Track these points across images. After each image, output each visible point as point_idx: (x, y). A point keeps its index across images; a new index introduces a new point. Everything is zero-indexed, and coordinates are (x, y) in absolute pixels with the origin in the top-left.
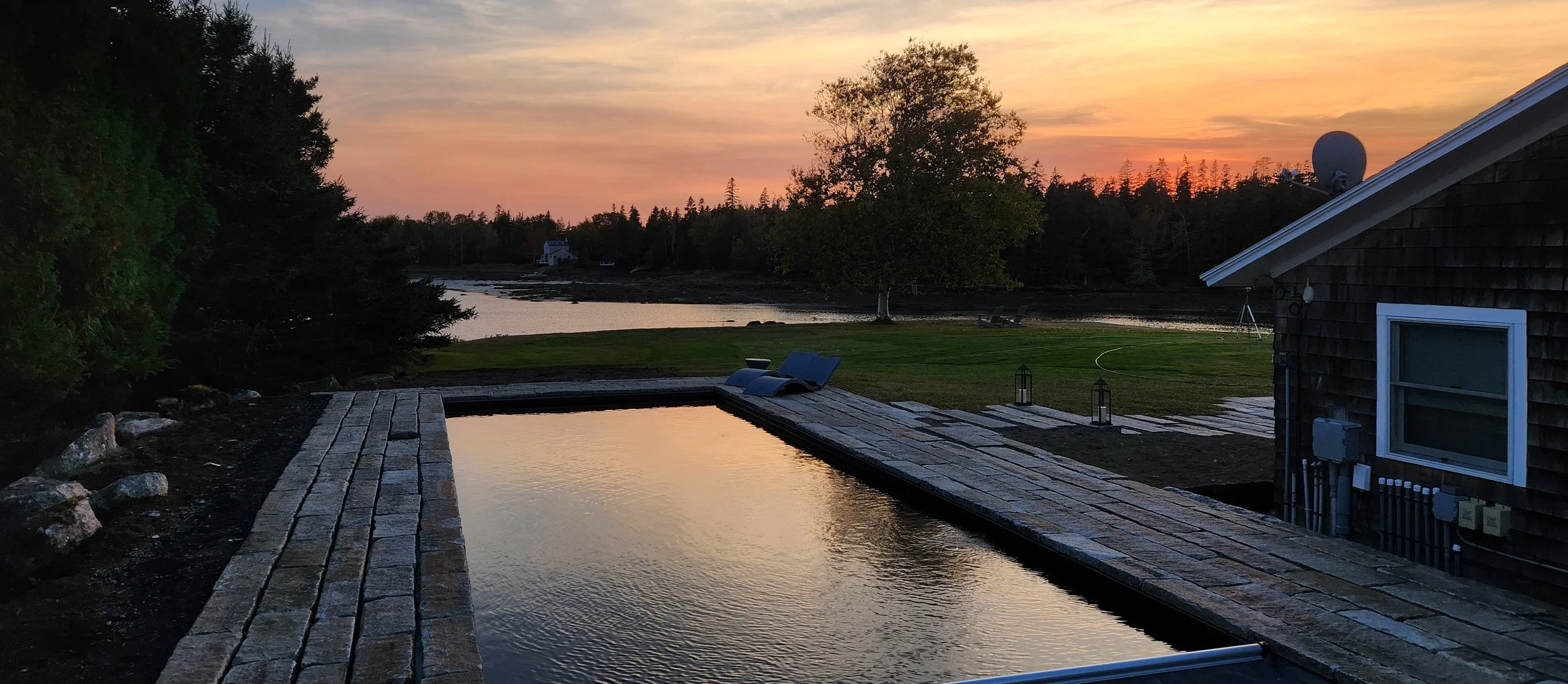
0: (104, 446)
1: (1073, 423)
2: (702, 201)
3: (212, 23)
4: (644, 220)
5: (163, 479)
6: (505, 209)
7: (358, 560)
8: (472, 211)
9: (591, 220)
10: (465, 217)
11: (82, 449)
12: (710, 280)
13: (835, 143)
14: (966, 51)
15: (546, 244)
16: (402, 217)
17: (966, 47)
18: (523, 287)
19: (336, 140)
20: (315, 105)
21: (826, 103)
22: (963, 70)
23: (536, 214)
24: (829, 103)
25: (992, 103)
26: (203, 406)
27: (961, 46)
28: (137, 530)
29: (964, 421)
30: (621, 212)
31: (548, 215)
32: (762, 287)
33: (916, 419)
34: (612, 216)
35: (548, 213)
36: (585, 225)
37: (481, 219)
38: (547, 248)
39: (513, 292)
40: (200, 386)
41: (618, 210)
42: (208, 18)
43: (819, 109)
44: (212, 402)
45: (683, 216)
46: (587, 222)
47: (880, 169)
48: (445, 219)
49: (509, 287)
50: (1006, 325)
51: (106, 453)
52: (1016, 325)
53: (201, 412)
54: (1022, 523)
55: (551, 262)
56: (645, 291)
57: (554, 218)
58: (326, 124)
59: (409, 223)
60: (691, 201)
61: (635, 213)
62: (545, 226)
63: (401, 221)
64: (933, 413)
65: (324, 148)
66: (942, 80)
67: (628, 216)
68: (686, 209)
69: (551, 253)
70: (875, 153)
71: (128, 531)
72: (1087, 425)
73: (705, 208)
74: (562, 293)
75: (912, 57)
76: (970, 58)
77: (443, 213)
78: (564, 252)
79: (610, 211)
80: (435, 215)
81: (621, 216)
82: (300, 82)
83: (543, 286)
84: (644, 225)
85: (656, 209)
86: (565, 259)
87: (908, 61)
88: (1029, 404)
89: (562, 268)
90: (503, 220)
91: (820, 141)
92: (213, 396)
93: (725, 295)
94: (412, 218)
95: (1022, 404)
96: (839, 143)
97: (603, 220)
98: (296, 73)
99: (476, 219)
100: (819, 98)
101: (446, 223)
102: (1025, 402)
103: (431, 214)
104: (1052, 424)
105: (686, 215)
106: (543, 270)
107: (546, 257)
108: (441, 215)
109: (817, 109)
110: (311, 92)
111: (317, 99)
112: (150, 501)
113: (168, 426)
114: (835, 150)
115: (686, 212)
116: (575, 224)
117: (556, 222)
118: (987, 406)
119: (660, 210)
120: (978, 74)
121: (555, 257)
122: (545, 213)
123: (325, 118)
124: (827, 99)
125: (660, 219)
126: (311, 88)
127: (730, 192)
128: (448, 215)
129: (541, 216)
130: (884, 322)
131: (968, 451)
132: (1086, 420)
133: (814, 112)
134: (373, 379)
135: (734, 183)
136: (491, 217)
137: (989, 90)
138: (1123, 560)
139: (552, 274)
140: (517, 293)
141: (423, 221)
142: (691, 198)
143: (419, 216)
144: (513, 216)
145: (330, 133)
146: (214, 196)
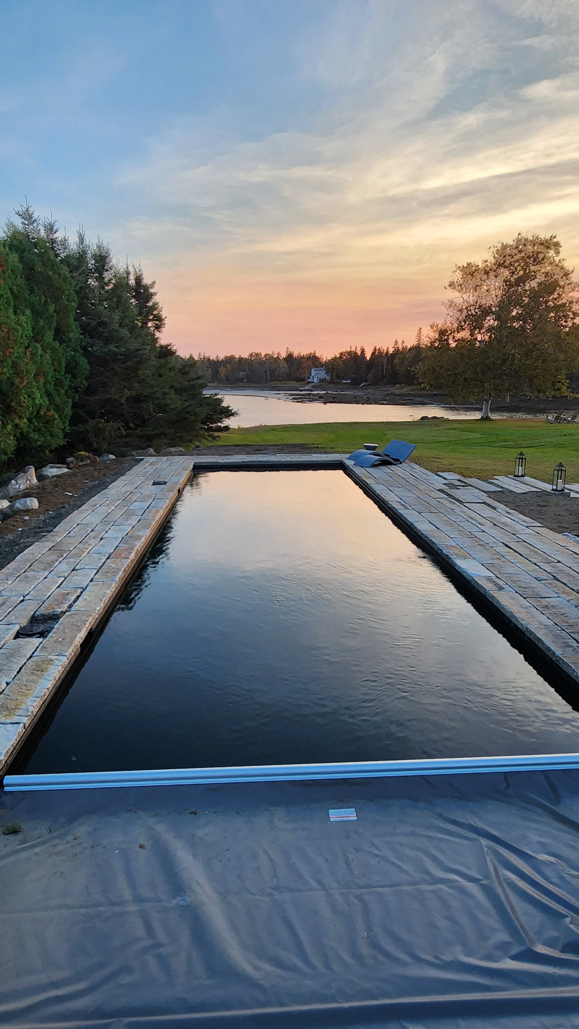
0: (28, 482)
1: (540, 489)
2: (403, 342)
3: (92, 254)
4: (368, 356)
5: (35, 501)
6: (291, 349)
7: (87, 549)
8: (274, 352)
9: (338, 356)
10: (270, 355)
11: (17, 483)
12: (404, 391)
13: (460, 306)
14: (554, 240)
15: (313, 370)
16: (237, 356)
17: (555, 237)
18: (299, 395)
19: (166, 317)
20: (155, 297)
21: (458, 279)
22: (551, 253)
23: (308, 353)
24: (459, 279)
25: (566, 275)
26: (84, 463)
27: (552, 236)
28: (14, 526)
29: (472, 486)
30: (355, 350)
31: (315, 353)
32: (434, 395)
33: (444, 484)
34: (349, 353)
35: (315, 351)
36: (335, 359)
37: (278, 357)
38: (313, 372)
39: (293, 398)
40: (83, 453)
41: (353, 349)
42: (89, 252)
43: (453, 283)
44: (89, 460)
45: (391, 352)
47: (490, 321)
48: (259, 356)
49: (292, 395)
50: (565, 422)
51: (29, 485)
52: (572, 421)
53: (84, 465)
54: (447, 552)
55: (315, 380)
56: (365, 398)
57: (318, 354)
58: (161, 308)
59: (241, 359)
60: (396, 342)
61: (363, 351)
62: (313, 360)
63: (237, 358)
64: (459, 480)
65: (159, 322)
66: (537, 259)
67: (359, 353)
68: (393, 347)
69: (316, 375)
70: (486, 312)
71: (8, 526)
72: (549, 491)
73: (404, 347)
74: (319, 398)
75: (520, 245)
76: (557, 245)
77: (258, 353)
78: (323, 374)
79: (349, 350)
80: (254, 354)
81: (356, 353)
82: (146, 285)
83: (309, 394)
84: (368, 358)
85: (375, 348)
86: (323, 379)
87: (517, 247)
88: (523, 476)
89: (322, 384)
90: (290, 358)
91: (451, 304)
92: (89, 458)
93: (411, 400)
94: (242, 356)
95: (518, 476)
96: (463, 306)
97: (345, 355)
98: (144, 280)
99: (275, 356)
100: (453, 276)
101: (260, 359)
102: (520, 475)
103: (252, 354)
104: (525, 489)
105: (393, 351)
106: (311, 385)
107: (313, 377)
108: (257, 354)
109: (451, 285)
110: (151, 291)
111: (155, 294)
112: (28, 511)
113: (66, 473)
114: (461, 310)
115: (394, 349)
116: (329, 358)
117: (319, 357)
118: (495, 477)
119: (377, 348)
120: (561, 256)
121: (318, 378)
122: (313, 352)
123: (160, 305)
124: (458, 276)
125: (377, 355)
126: (152, 288)
127: (418, 336)
128: (260, 354)
129: (311, 354)
130: (486, 419)
131: (458, 505)
132: (548, 487)
133: (450, 285)
134: (173, 449)
135: (421, 330)
136: (284, 355)
137: (565, 266)
138: (489, 579)
139: (315, 388)
140: (295, 399)
141: (248, 358)
142: (396, 341)
143: (245, 355)
144: (295, 355)
145: (164, 314)
146: (86, 353)
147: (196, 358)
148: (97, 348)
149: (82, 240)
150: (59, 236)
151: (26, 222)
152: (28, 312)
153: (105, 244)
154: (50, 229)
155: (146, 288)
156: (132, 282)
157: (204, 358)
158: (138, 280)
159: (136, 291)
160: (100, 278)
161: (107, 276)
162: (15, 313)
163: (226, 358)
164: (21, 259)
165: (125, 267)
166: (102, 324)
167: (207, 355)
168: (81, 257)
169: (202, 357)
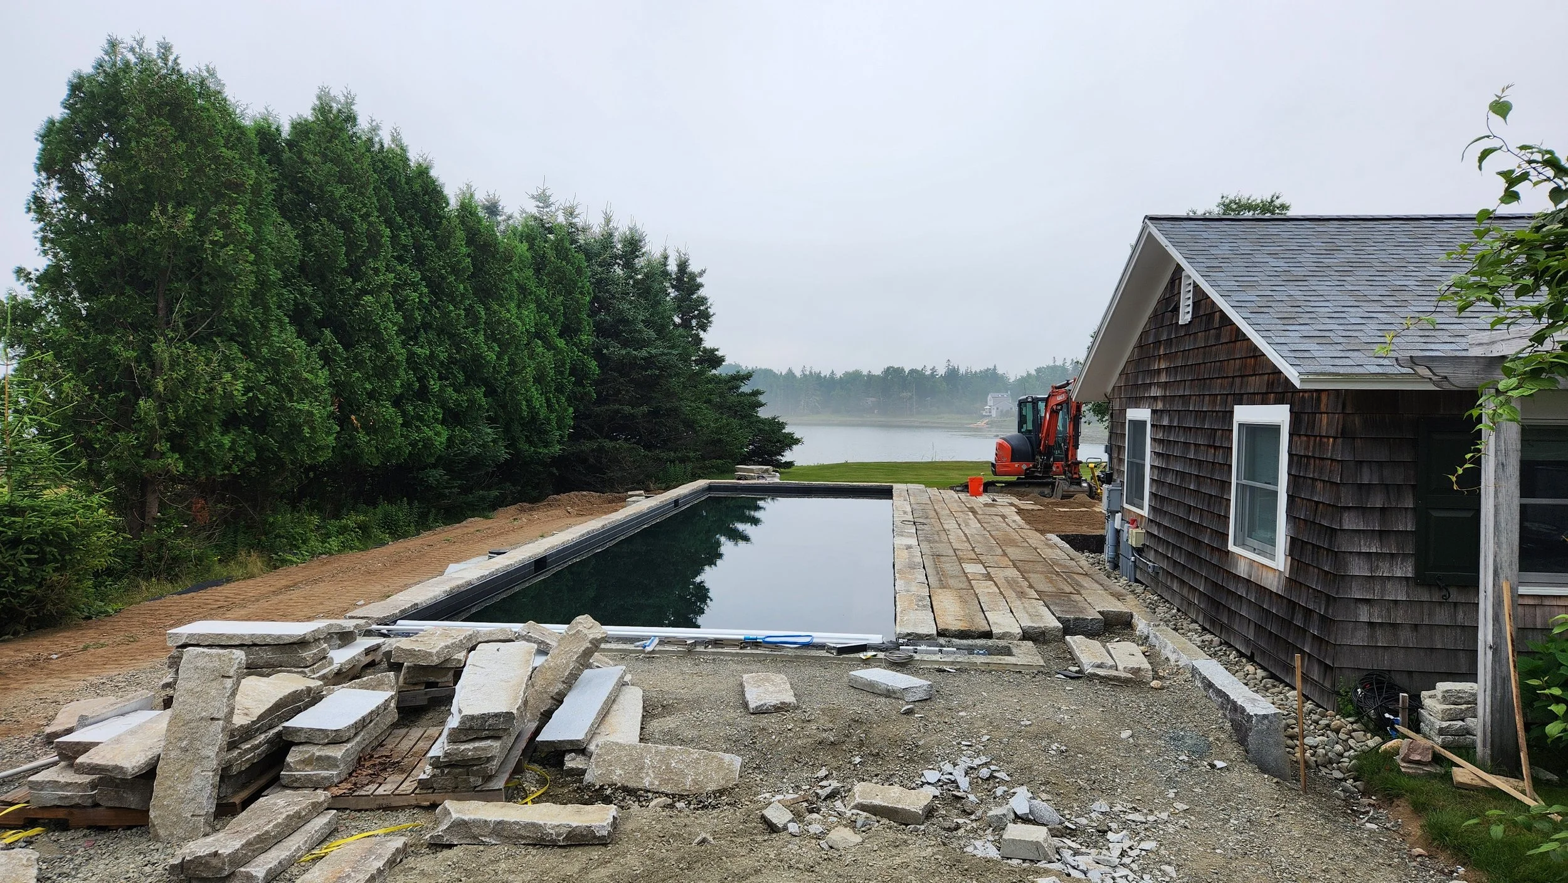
3: (620, 237)
6: (954, 363)
9: (1034, 373)
10: (918, 371)
15: (990, 396)
16: (865, 373)
19: (714, 315)
23: (983, 368)
30: (1063, 364)
31: (995, 369)
34: (1053, 369)
35: (995, 366)
36: (1028, 378)
37: (932, 373)
38: (991, 401)
41: (1059, 363)
42: (616, 235)
46: (1029, 375)
55: (994, 413)
57: (1000, 371)
59: (870, 377)
62: (990, 378)
65: (705, 320)
67: (1068, 368)
69: (994, 406)
78: (1006, 404)
79: (1052, 364)
82: (693, 273)
86: (1006, 411)
89: (1003, 420)
90: (953, 374)
94: (872, 372)
97: (1044, 373)
98: (690, 267)
99: (928, 373)
106: (986, 421)
107: (990, 409)
116: (1018, 377)
117: (1002, 374)
121: (997, 409)
122: (992, 367)
126: (699, 277)
128: (903, 369)
129: (988, 370)
136: (941, 371)
139: (993, 425)
144: (961, 370)
145: (711, 311)
146: (598, 355)
147: (798, 374)
148: (615, 350)
149: (608, 221)
150: (579, 221)
151: (541, 205)
152: (532, 306)
153: (639, 226)
154: (570, 213)
155: (693, 277)
156: (672, 267)
157: (811, 372)
158: (683, 266)
159: (679, 279)
160: (628, 265)
161: (640, 262)
162: (519, 307)
163: (847, 374)
164: (531, 248)
165: (662, 250)
166: (625, 321)
167: (816, 370)
168: (607, 240)
169: (808, 373)
